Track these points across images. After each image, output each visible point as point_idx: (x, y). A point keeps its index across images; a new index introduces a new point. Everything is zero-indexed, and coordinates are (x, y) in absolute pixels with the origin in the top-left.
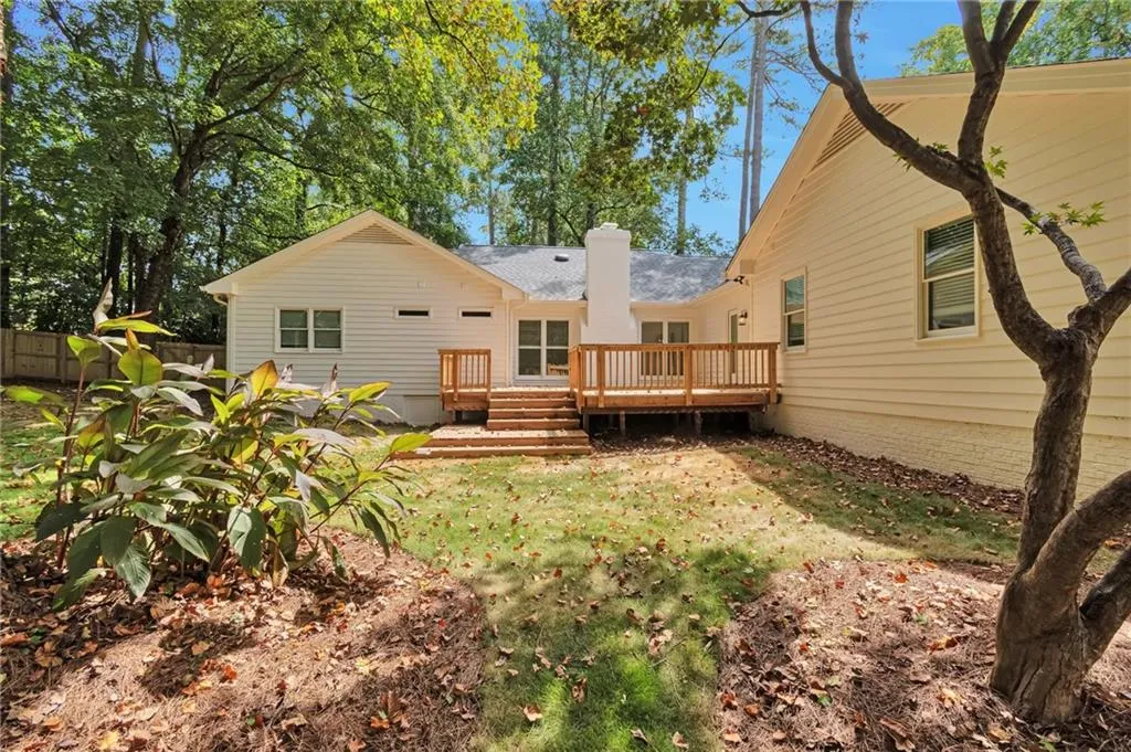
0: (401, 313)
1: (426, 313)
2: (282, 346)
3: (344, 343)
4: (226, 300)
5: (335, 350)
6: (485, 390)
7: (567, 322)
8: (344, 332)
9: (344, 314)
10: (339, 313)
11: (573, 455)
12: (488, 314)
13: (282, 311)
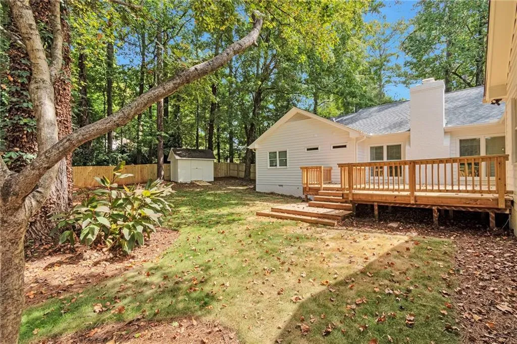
0: (308, 150)
1: (317, 149)
2: (270, 166)
3: (288, 164)
4: (255, 150)
5: (285, 167)
6: (320, 186)
7: (400, 145)
8: (288, 160)
9: (288, 152)
10: (286, 152)
11: (324, 225)
12: (345, 146)
13: (270, 153)
